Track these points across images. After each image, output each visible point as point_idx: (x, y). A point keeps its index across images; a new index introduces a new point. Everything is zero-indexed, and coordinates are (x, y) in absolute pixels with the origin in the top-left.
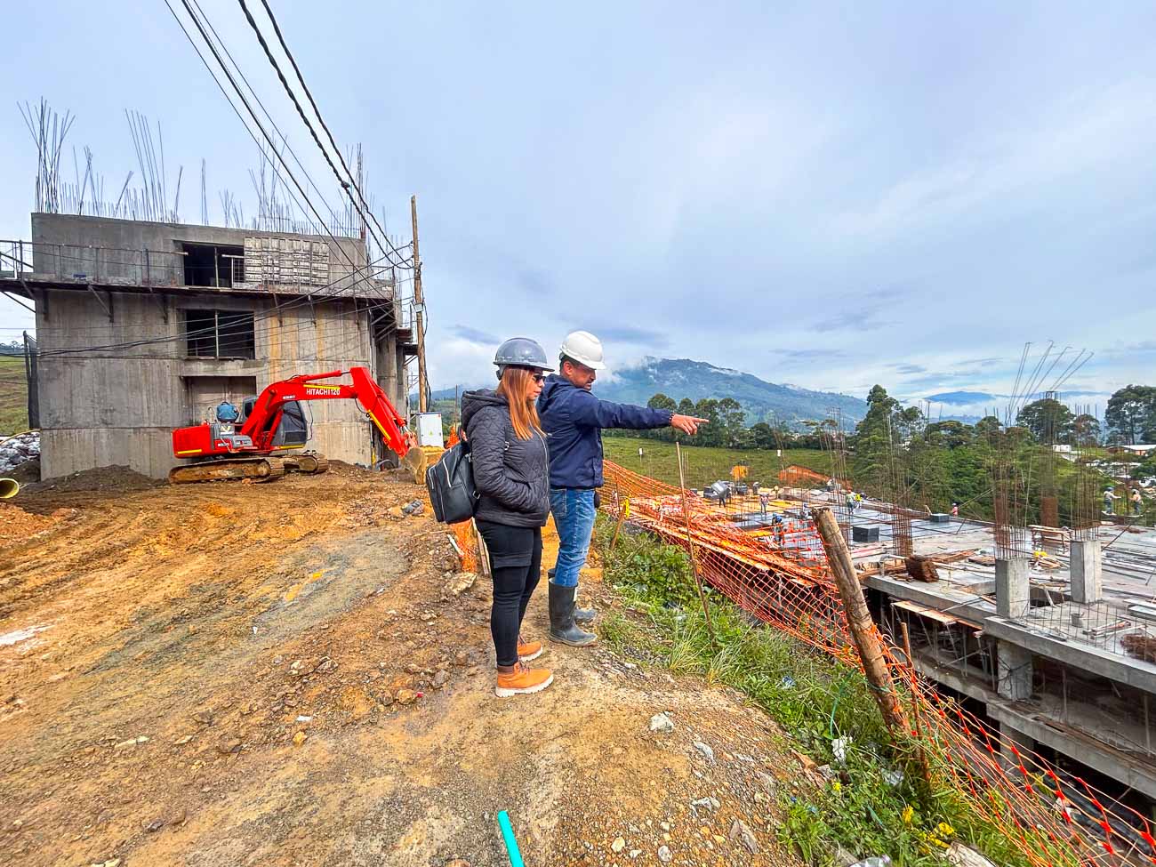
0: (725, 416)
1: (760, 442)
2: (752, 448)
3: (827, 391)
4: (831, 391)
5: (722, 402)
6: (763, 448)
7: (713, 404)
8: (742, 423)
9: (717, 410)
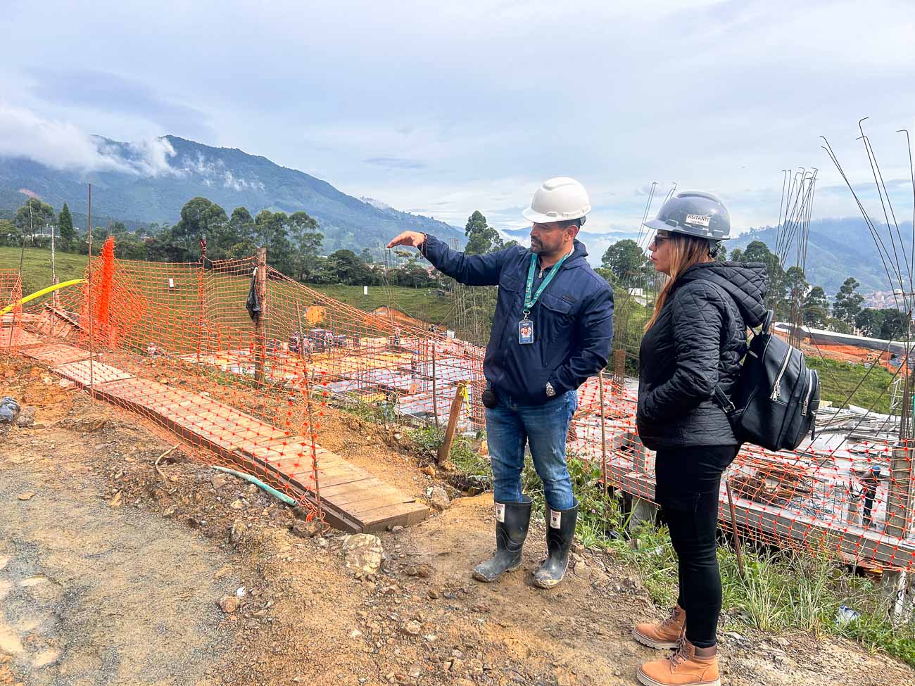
0: (296, 237)
1: (343, 275)
2: (332, 282)
3: (416, 214)
4: (422, 214)
5: (293, 218)
6: (345, 283)
7: (279, 219)
8: (318, 248)
9: (286, 228)
